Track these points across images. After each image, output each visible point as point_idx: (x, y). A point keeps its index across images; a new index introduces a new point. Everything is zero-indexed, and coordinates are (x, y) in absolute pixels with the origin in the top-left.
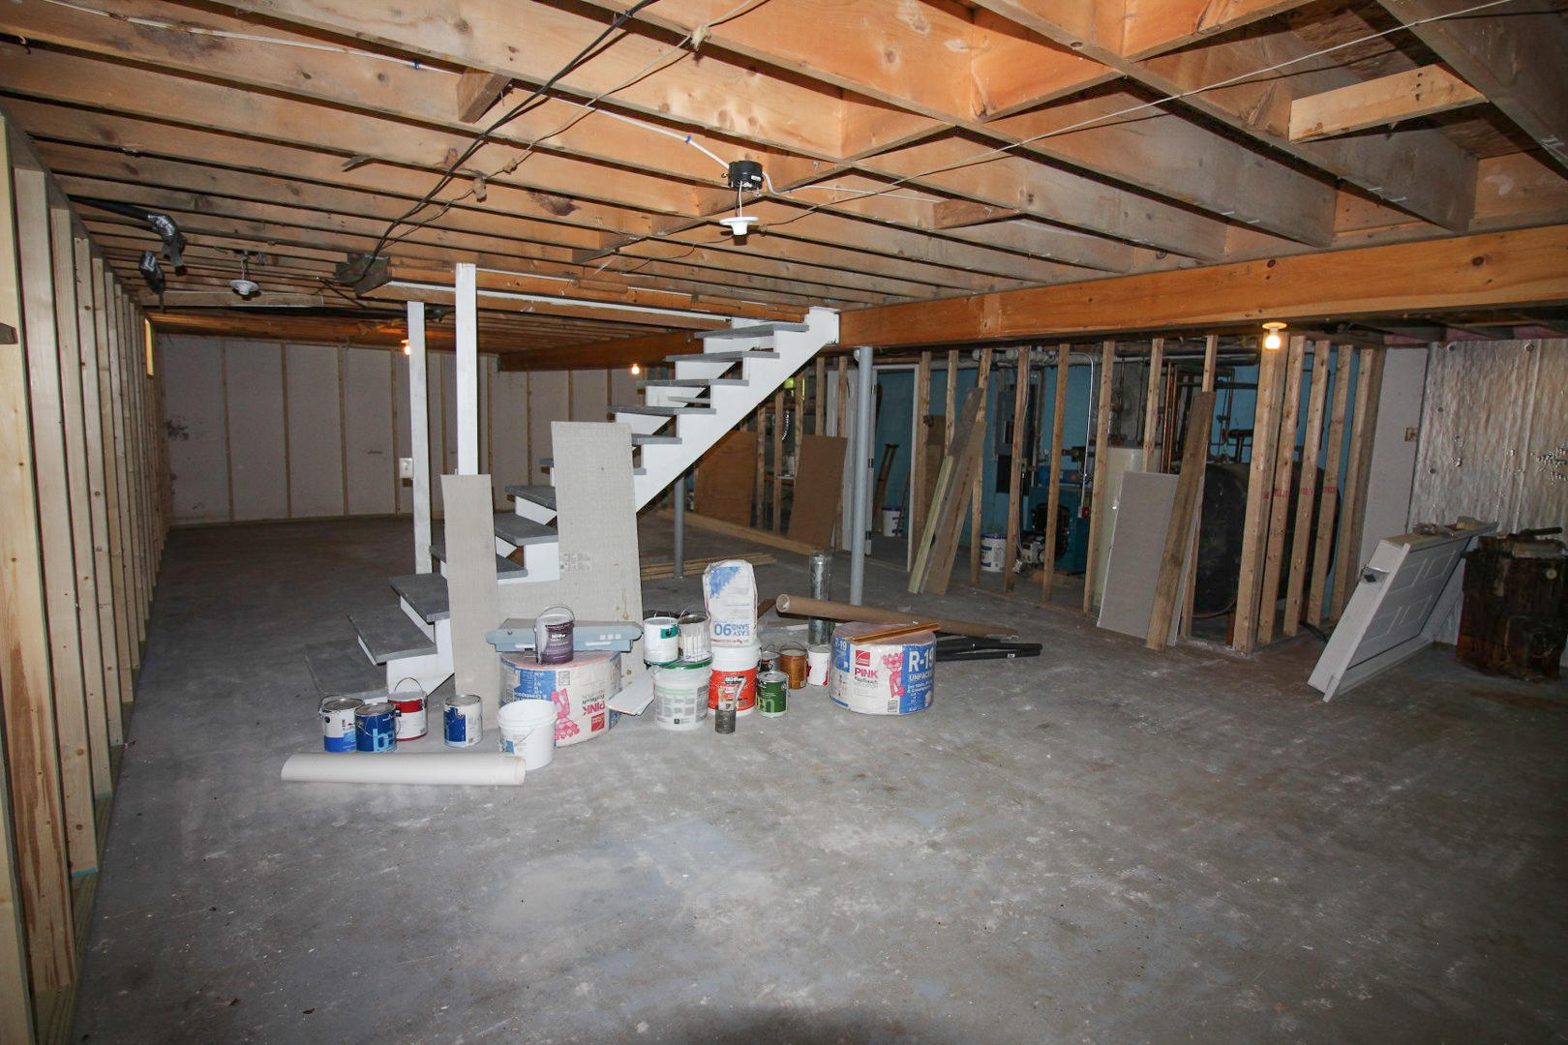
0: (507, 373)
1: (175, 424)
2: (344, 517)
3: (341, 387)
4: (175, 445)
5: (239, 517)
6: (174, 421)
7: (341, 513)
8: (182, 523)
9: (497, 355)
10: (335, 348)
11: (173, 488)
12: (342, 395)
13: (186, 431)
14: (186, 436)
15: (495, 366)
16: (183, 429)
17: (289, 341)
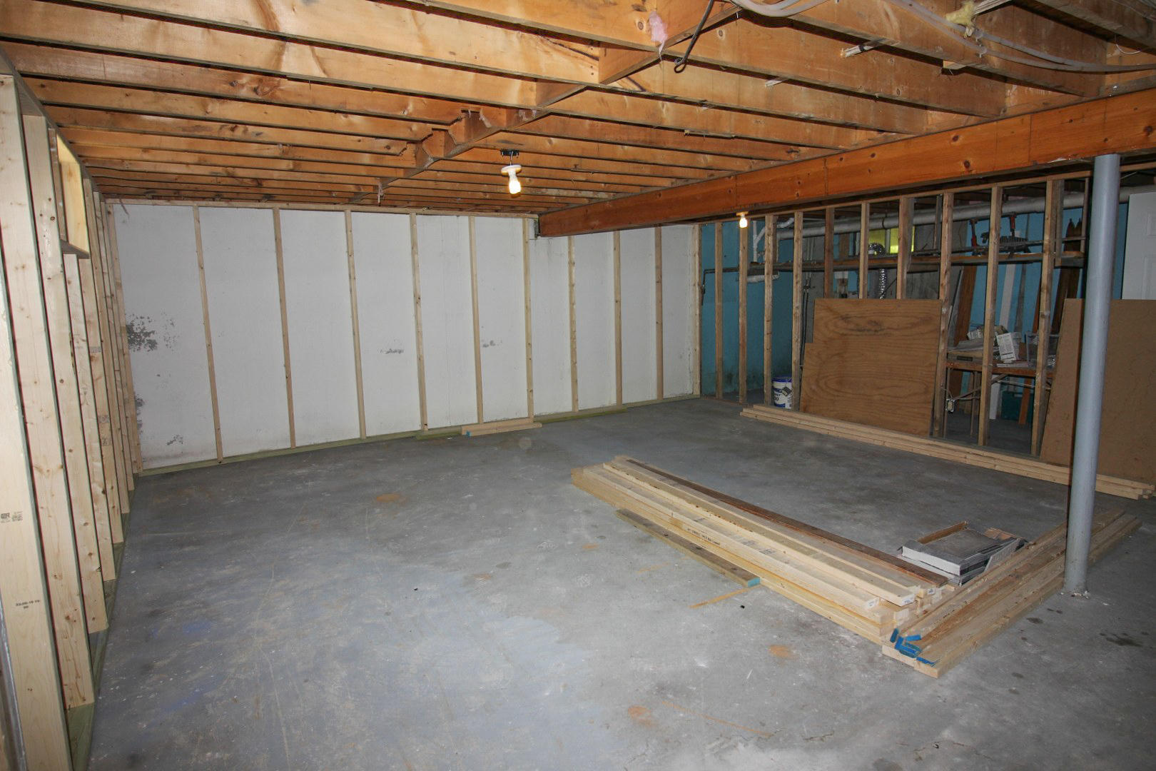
0: (545, 239)
1: (136, 329)
2: (360, 439)
3: (351, 266)
4: (139, 358)
5: (228, 451)
6: (136, 323)
7: (356, 435)
8: (155, 465)
9: (536, 216)
10: (342, 214)
11: (139, 418)
12: (352, 277)
13: (152, 337)
14: (153, 344)
15: (531, 232)
16: (147, 334)
17: (284, 205)
